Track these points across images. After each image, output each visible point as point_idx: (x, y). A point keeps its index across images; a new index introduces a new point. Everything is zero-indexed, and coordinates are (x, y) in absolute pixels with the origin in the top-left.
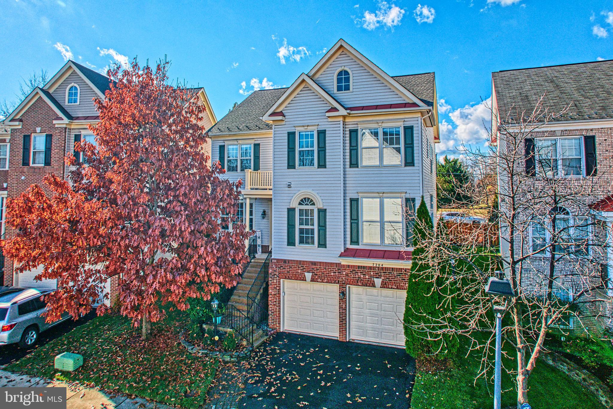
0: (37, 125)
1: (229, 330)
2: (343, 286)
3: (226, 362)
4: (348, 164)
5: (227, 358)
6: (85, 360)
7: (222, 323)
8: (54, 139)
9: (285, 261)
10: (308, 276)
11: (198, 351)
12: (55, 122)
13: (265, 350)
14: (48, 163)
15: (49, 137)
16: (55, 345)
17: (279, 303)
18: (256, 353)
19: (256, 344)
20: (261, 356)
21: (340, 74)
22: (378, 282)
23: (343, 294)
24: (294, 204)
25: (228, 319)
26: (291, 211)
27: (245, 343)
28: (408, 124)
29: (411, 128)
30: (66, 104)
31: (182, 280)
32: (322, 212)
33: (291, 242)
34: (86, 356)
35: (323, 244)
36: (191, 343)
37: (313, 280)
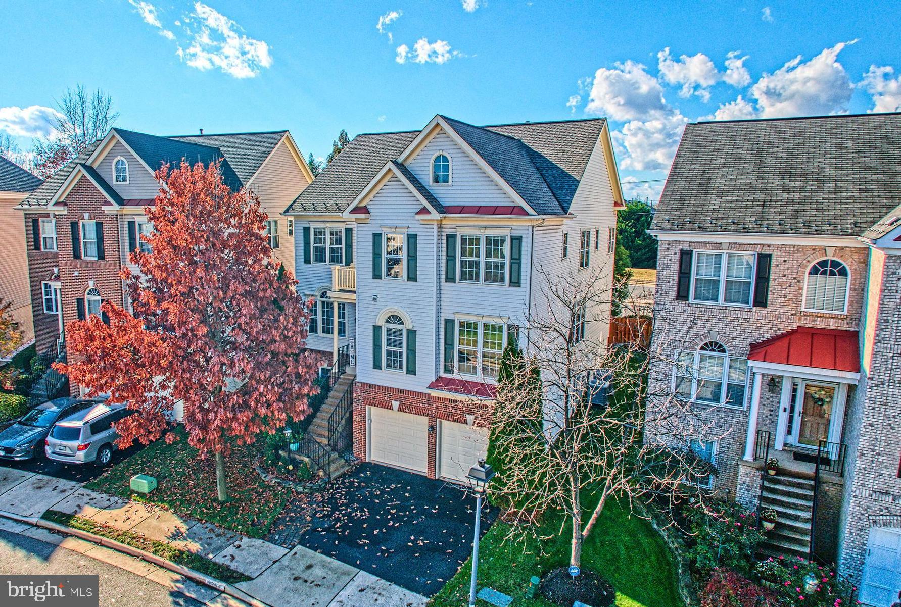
0: (84, 210)
1: (306, 459)
2: (433, 418)
3: (298, 493)
4: (444, 276)
5: (300, 489)
6: (158, 483)
7: (299, 451)
8: (106, 228)
9: (370, 386)
10: (396, 404)
11: (270, 479)
12: (103, 208)
13: (343, 483)
14: (101, 256)
15: (99, 225)
16: (130, 465)
17: (365, 430)
18: (333, 484)
19: (333, 476)
20: (337, 488)
21: (437, 159)
22: (470, 418)
23: (432, 428)
24: (381, 322)
25: (307, 445)
26: (377, 329)
27: (321, 473)
28: (516, 233)
29: (520, 239)
30: (114, 183)
31: (243, 417)
32: (412, 334)
33: (377, 365)
34: (160, 478)
35: (412, 371)
36: (266, 470)
37: (400, 410)
